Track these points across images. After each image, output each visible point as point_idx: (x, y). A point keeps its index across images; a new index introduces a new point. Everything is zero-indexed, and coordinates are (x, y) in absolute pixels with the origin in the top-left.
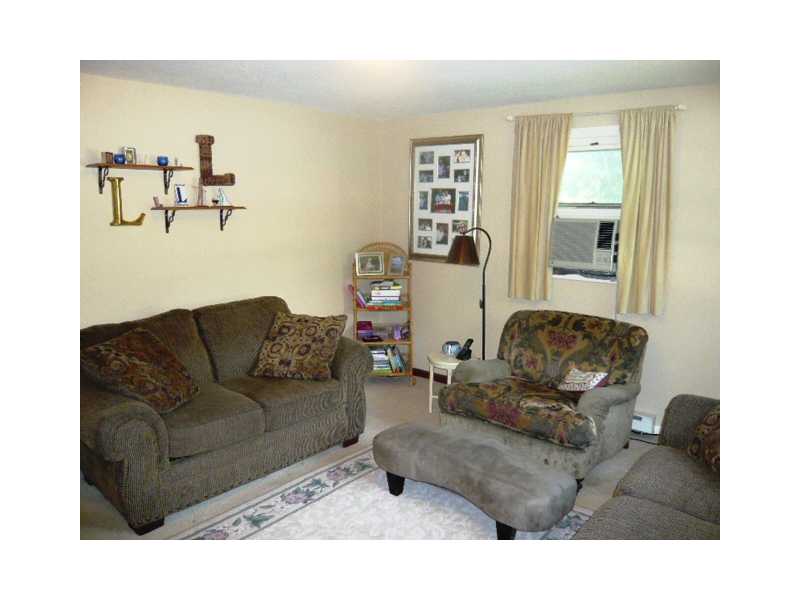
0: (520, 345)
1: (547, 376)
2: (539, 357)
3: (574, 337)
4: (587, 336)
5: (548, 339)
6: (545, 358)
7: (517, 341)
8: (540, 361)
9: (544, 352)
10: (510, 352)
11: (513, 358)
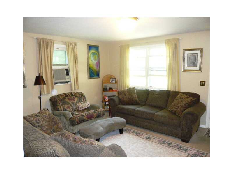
0: (62, 105)
1: (73, 109)
2: (69, 105)
3: (74, 98)
4: (76, 97)
5: (69, 100)
6: (71, 105)
7: (61, 104)
8: (70, 106)
9: (70, 104)
10: (61, 108)
11: (62, 109)
